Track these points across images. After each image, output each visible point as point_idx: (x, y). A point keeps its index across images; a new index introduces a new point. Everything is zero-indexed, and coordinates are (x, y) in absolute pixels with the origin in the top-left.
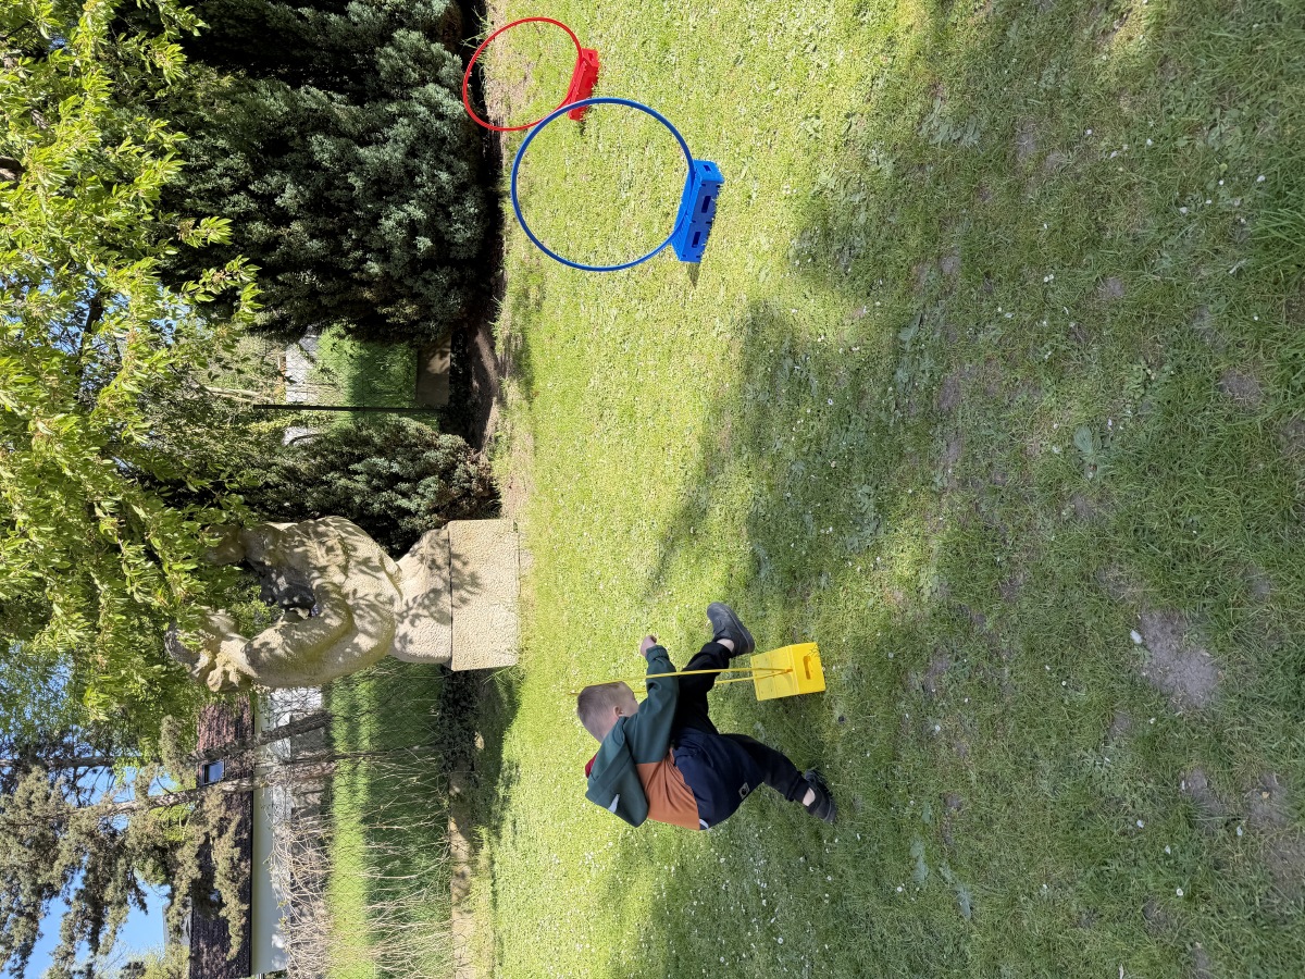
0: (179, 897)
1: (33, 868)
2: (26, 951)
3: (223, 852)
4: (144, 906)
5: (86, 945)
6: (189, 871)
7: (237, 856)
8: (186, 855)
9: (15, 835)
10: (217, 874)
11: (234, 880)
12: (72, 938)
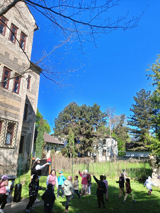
0: (136, 142)
1: (141, 125)
2: (131, 125)
3: (142, 148)
4: (135, 138)
5: (131, 131)
6: (140, 143)
7: (142, 150)
8: (142, 143)
9: (145, 123)
10: (139, 147)
11: (138, 149)
12: (132, 130)
